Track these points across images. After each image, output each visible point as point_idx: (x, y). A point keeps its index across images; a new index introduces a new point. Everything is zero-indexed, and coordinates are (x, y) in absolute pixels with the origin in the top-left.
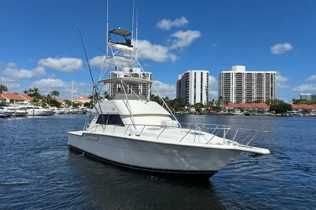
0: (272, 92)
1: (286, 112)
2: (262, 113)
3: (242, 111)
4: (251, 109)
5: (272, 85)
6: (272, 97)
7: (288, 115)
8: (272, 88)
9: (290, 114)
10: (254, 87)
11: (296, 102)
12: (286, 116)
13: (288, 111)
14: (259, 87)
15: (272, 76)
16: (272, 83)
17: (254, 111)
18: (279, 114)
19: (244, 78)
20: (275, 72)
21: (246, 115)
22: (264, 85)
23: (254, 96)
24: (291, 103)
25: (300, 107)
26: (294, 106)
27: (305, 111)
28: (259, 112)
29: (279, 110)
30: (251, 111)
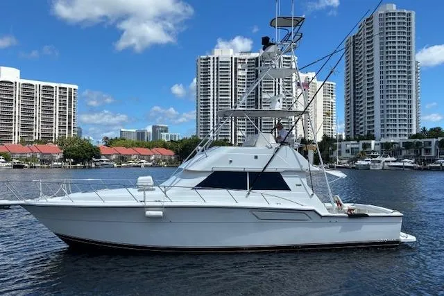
0: (70, 123)
1: (90, 160)
2: (50, 162)
3: (7, 159)
4: (28, 156)
5: (70, 111)
6: (70, 133)
7: (93, 166)
8: (70, 117)
9: (97, 163)
10: (37, 112)
11: (109, 142)
12: (90, 167)
13: (94, 159)
14: (48, 112)
15: (70, 93)
16: (70, 106)
17: (34, 159)
18: (78, 165)
19: (17, 92)
20: (76, 87)
21: (15, 167)
22: (56, 110)
23: (38, 130)
24: (101, 144)
25: (114, 152)
26: (104, 150)
27: (123, 159)
28: (43, 161)
29: (79, 157)
30: (27, 160)
